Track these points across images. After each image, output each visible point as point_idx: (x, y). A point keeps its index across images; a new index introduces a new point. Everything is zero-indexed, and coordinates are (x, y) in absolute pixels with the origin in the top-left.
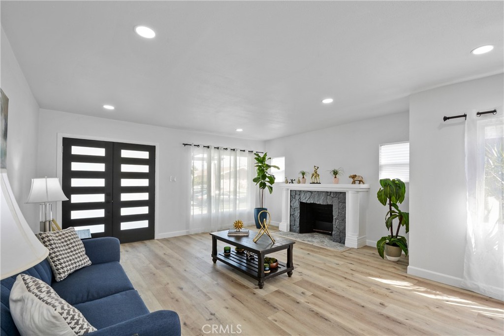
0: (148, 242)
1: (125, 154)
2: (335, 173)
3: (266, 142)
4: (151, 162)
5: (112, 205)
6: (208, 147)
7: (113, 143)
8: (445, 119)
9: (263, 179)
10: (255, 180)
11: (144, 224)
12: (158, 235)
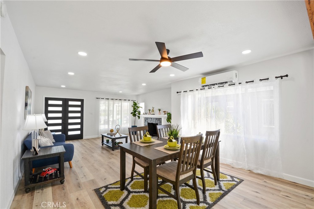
0: (80, 140)
1: (70, 103)
2: (160, 110)
3: (138, 96)
4: (82, 106)
5: (65, 124)
6: (108, 99)
7: (66, 99)
8: (177, 92)
9: (135, 112)
10: (131, 113)
11: (78, 132)
12: (84, 137)
